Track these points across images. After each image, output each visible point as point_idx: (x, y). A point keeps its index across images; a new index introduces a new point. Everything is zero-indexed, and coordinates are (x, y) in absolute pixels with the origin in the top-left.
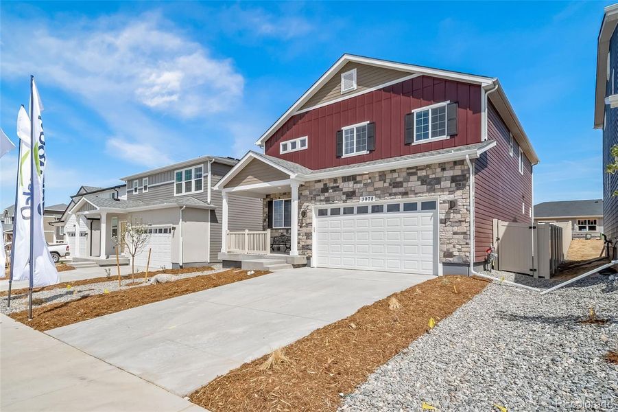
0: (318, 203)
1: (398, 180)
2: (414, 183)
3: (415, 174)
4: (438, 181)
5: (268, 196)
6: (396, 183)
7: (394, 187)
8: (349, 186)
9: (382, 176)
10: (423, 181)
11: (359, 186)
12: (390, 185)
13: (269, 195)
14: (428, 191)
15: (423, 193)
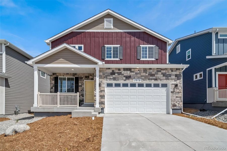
0: (109, 80)
1: (153, 73)
2: (160, 75)
3: (160, 71)
4: (170, 75)
5: (54, 74)
6: (152, 74)
7: (151, 76)
8: (128, 73)
9: (145, 70)
10: (164, 75)
11: (133, 73)
12: (149, 75)
13: (56, 74)
14: (166, 79)
15: (164, 80)
